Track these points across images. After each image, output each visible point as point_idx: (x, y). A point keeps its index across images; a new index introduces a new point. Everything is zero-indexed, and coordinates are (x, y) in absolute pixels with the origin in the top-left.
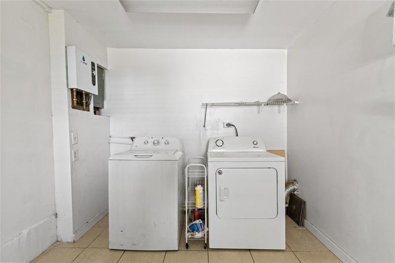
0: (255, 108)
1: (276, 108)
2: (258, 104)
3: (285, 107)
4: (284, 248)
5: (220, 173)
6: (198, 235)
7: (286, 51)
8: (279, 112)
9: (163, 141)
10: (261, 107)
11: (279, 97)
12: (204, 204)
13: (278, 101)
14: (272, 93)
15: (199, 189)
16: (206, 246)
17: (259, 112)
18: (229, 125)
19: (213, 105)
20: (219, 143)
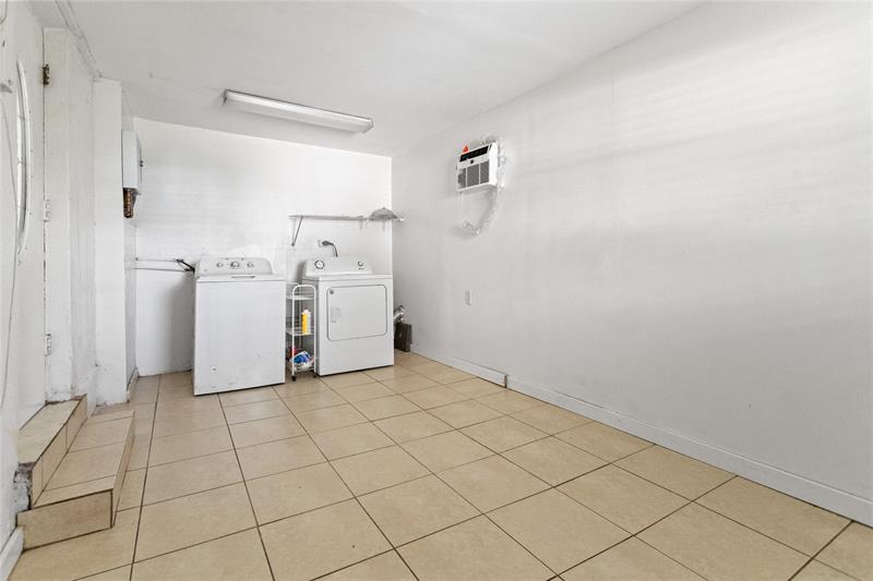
0: (357, 223)
1: (381, 224)
2: (361, 219)
3: (389, 224)
4: (392, 363)
5: (332, 293)
6: (306, 366)
7: (390, 159)
8: (384, 229)
9: (244, 264)
10: (364, 223)
11: (383, 213)
12: (312, 329)
13: (382, 216)
14: (378, 207)
15: (306, 314)
16: (317, 375)
17: (361, 228)
18: (326, 243)
19: (307, 217)
20: (320, 265)
